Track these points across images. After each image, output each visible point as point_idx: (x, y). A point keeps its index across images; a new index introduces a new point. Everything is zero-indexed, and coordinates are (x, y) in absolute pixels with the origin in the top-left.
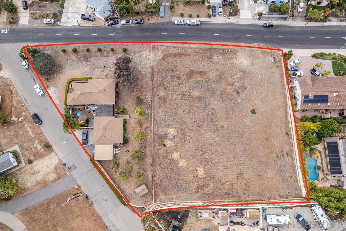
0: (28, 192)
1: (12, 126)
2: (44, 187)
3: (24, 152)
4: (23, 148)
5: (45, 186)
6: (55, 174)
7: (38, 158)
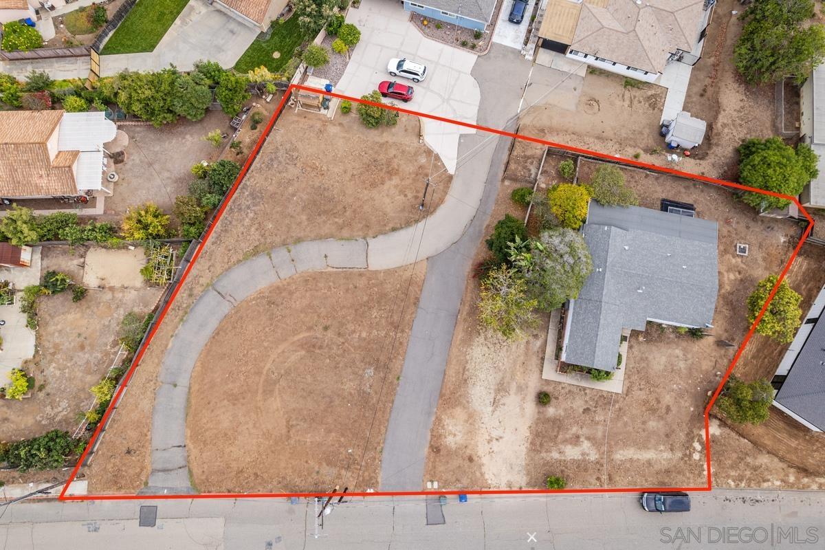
0: (460, 335)
1: (692, 409)
2: (442, 388)
3: (587, 398)
4: (600, 403)
5: (441, 395)
6: (453, 446)
7: (540, 428)
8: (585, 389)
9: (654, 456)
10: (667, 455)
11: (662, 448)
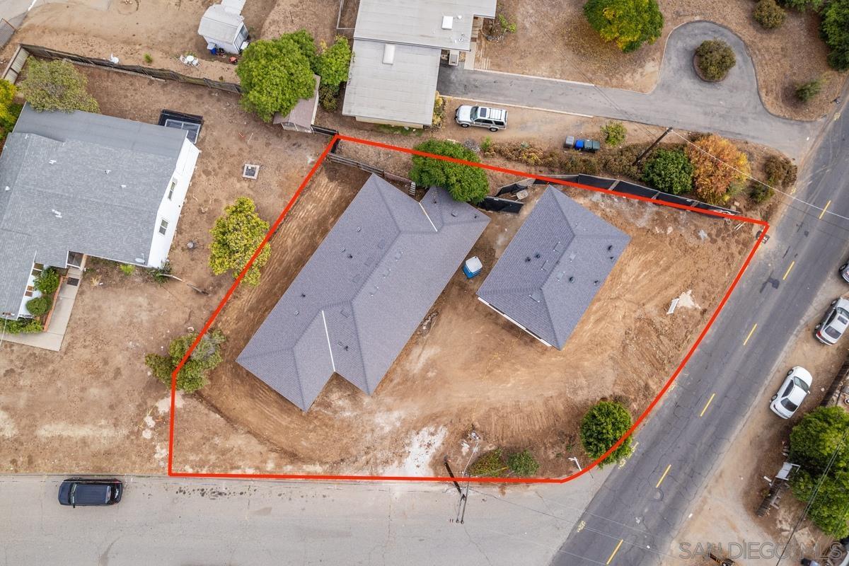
8: (12, 345)
9: (91, 433)
10: (107, 432)
11: (103, 422)
